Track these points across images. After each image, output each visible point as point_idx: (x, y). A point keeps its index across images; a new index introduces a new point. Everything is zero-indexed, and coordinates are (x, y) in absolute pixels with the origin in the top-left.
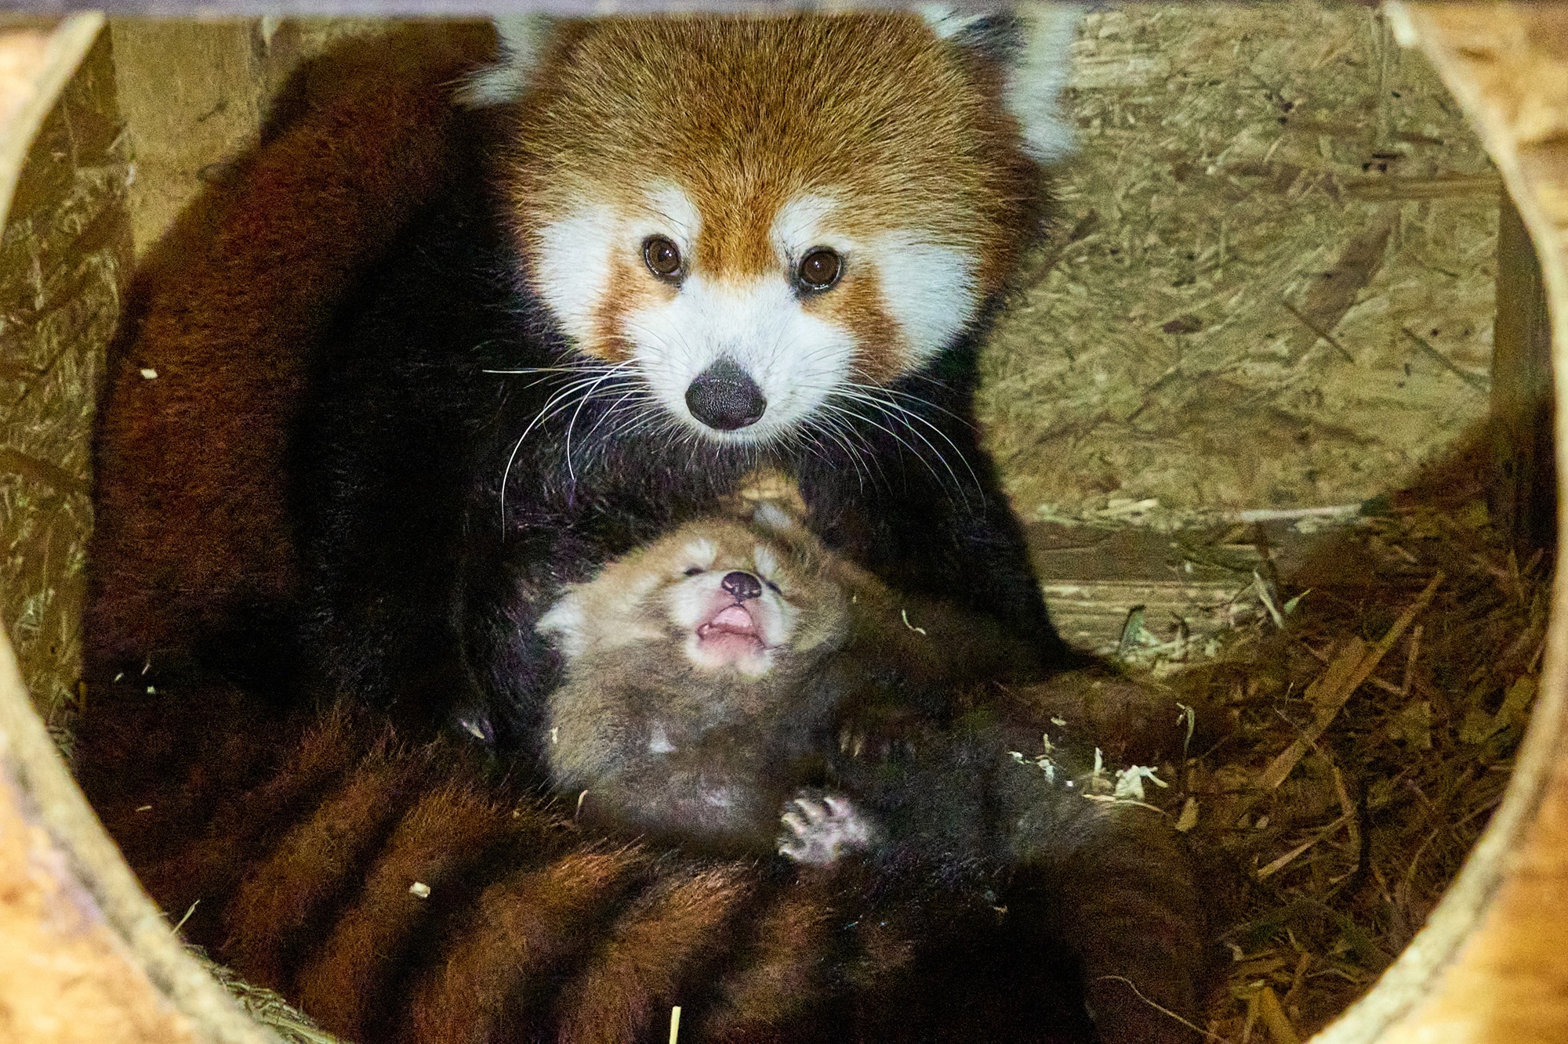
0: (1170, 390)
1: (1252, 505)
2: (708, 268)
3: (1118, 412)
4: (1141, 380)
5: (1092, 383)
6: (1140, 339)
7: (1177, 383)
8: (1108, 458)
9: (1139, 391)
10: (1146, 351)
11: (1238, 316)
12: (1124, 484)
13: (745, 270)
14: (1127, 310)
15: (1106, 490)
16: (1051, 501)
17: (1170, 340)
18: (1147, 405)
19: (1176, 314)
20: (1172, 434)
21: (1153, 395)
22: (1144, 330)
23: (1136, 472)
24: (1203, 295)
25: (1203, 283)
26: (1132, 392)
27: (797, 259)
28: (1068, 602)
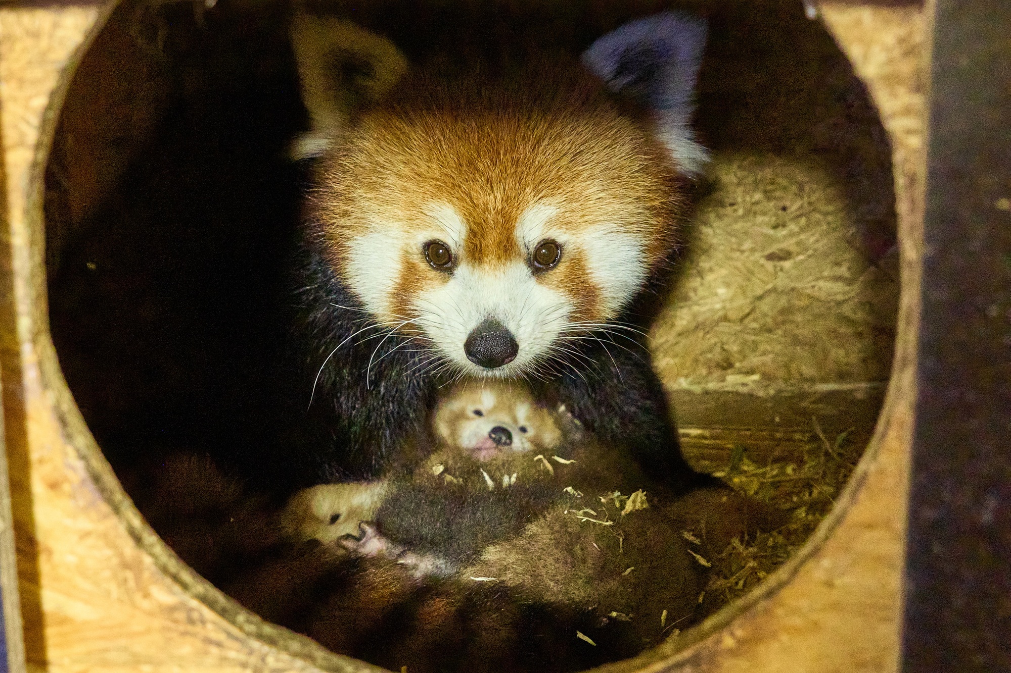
0: (768, 300)
1: (824, 380)
2: (474, 258)
3: (733, 315)
4: (749, 294)
5: (716, 294)
6: (749, 265)
7: (773, 295)
8: (726, 347)
9: (748, 300)
10: (752, 273)
11: (815, 250)
12: (737, 365)
13: (499, 258)
14: (740, 244)
15: (724, 369)
16: (687, 376)
17: (769, 265)
18: (753, 310)
19: (774, 248)
20: (770, 331)
21: (757, 303)
22: (752, 258)
23: (745, 357)
24: (792, 235)
25: (793, 227)
26: (744, 302)
27: (532, 249)
28: (695, 441)
